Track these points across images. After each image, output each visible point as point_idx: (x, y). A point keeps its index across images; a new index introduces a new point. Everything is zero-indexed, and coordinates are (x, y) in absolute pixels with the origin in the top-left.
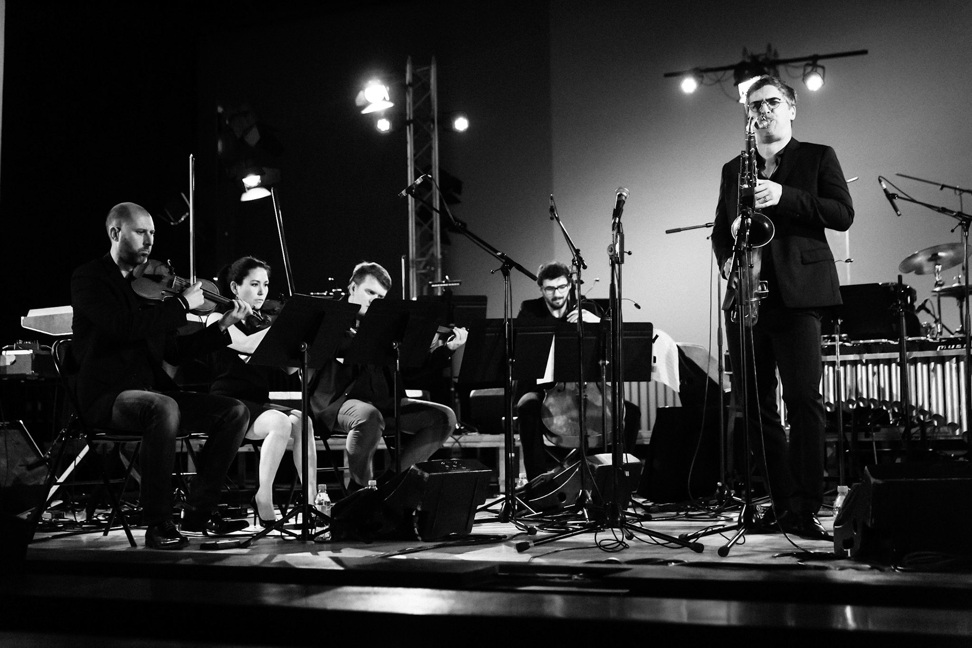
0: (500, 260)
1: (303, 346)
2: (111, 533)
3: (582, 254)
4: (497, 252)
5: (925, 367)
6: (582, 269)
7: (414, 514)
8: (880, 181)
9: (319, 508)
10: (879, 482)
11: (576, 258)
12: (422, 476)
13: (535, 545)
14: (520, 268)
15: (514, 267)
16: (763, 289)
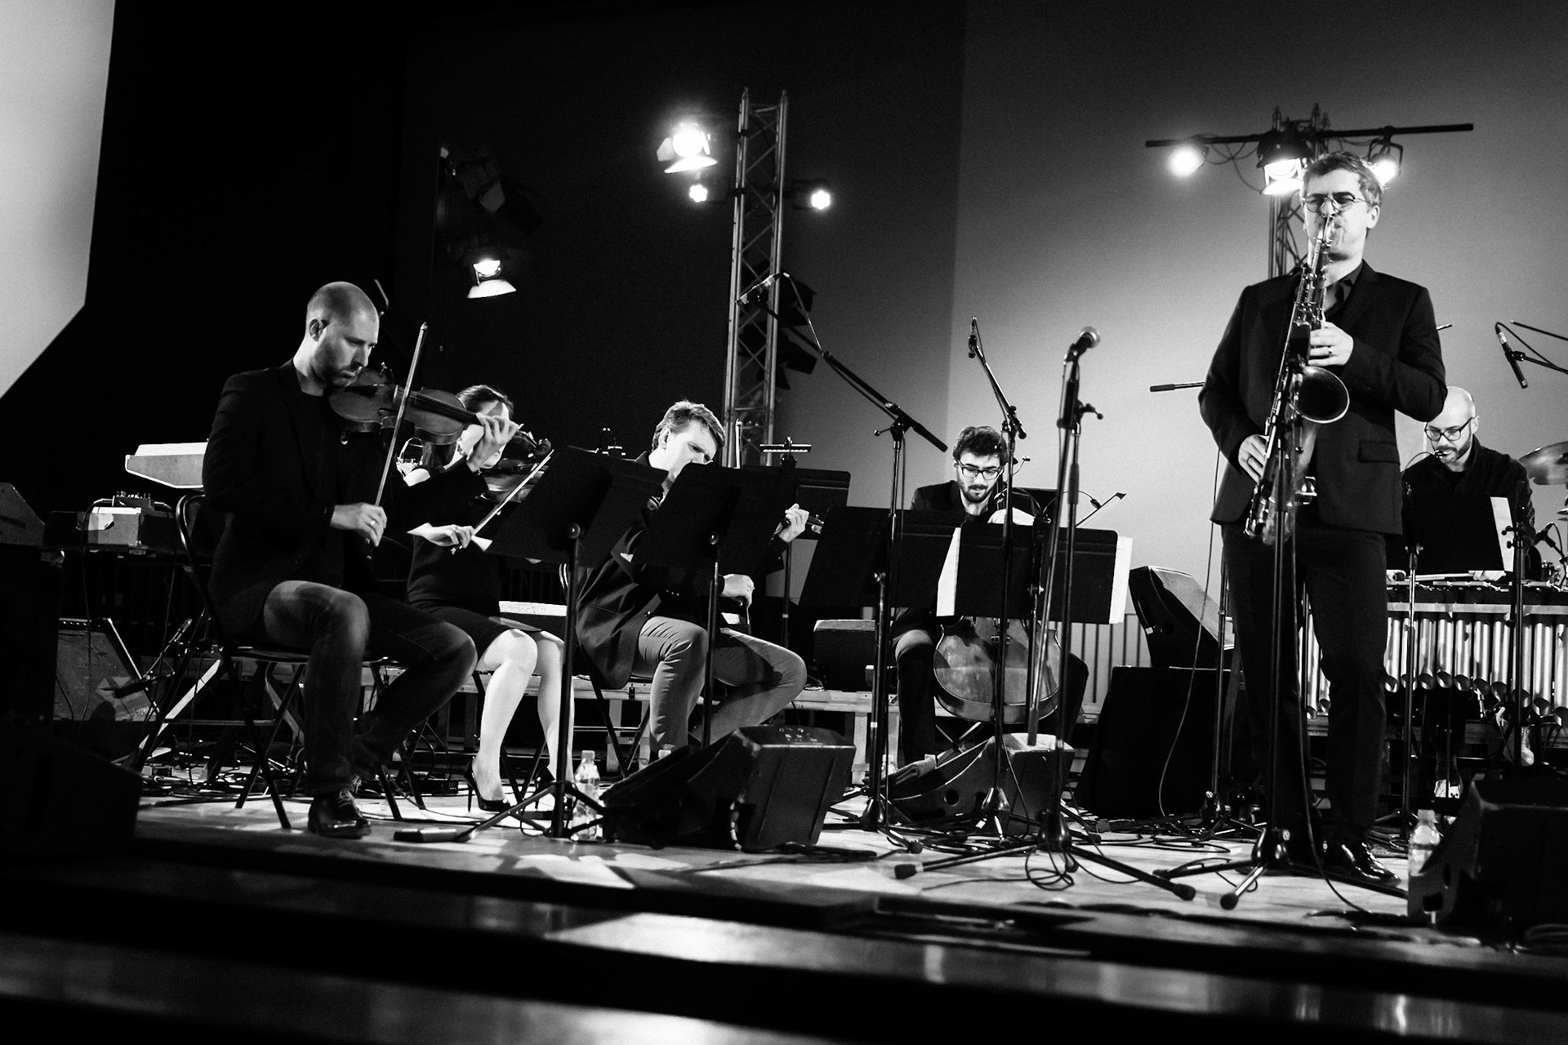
0: (891, 415)
1: (573, 530)
2: (247, 805)
3: (1018, 415)
4: (885, 401)
5: (1548, 630)
6: (1017, 438)
7: (732, 807)
8: (1498, 331)
9: (581, 788)
10: (1493, 807)
11: (1009, 420)
12: (750, 748)
13: (925, 870)
14: (921, 430)
15: (911, 428)
16: (1309, 490)
